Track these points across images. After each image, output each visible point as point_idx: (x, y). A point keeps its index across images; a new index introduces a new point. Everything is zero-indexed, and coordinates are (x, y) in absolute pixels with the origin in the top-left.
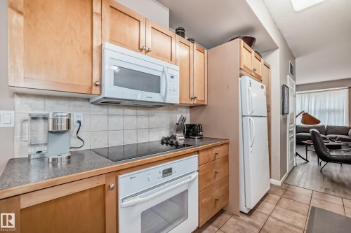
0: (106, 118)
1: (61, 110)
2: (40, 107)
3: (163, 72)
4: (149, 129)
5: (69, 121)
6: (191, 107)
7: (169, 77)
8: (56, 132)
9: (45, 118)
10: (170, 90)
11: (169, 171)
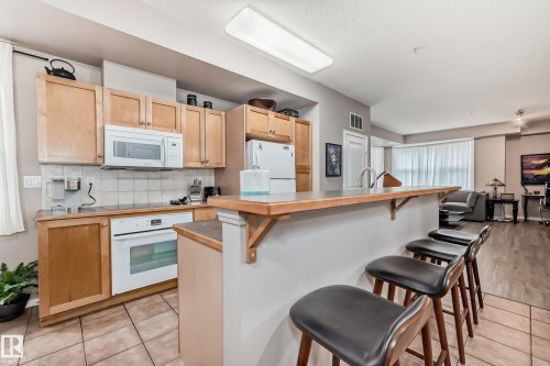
0: (116, 181)
1: (73, 176)
2: (59, 173)
3: (163, 141)
4: (162, 191)
5: (79, 183)
6: (216, 169)
7: (170, 145)
8: (70, 191)
9: (62, 181)
10: (172, 156)
11: (159, 221)
